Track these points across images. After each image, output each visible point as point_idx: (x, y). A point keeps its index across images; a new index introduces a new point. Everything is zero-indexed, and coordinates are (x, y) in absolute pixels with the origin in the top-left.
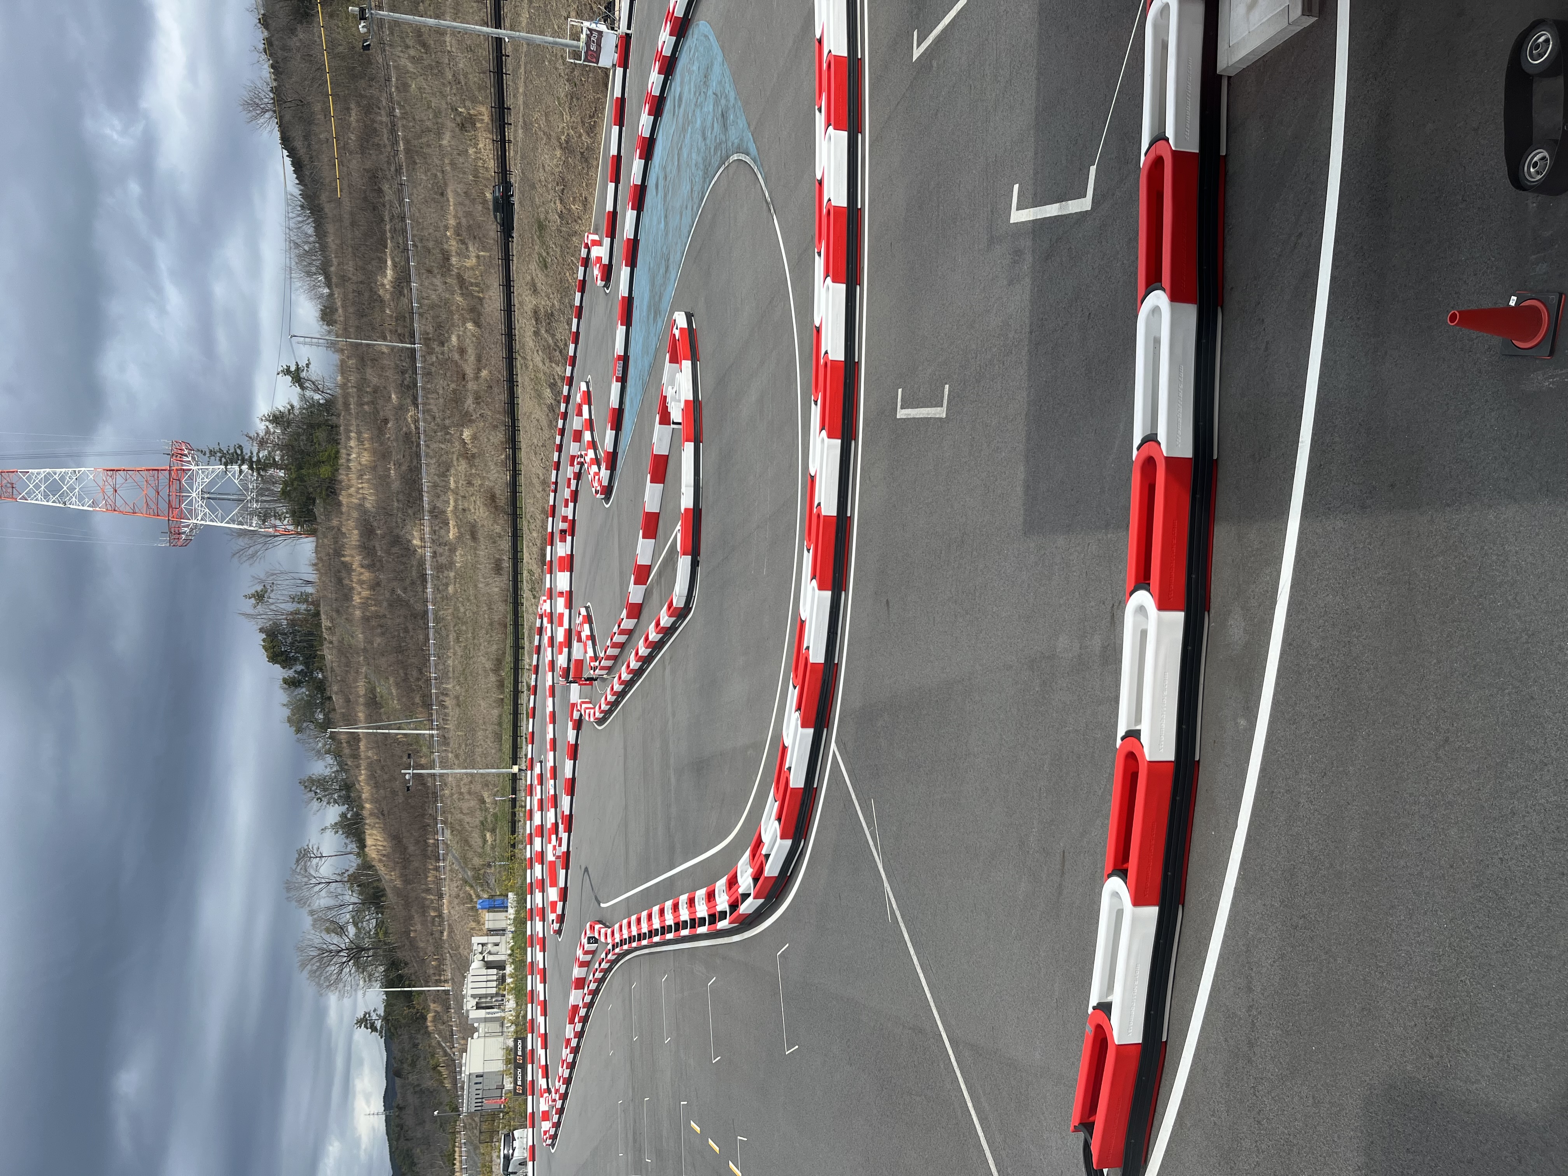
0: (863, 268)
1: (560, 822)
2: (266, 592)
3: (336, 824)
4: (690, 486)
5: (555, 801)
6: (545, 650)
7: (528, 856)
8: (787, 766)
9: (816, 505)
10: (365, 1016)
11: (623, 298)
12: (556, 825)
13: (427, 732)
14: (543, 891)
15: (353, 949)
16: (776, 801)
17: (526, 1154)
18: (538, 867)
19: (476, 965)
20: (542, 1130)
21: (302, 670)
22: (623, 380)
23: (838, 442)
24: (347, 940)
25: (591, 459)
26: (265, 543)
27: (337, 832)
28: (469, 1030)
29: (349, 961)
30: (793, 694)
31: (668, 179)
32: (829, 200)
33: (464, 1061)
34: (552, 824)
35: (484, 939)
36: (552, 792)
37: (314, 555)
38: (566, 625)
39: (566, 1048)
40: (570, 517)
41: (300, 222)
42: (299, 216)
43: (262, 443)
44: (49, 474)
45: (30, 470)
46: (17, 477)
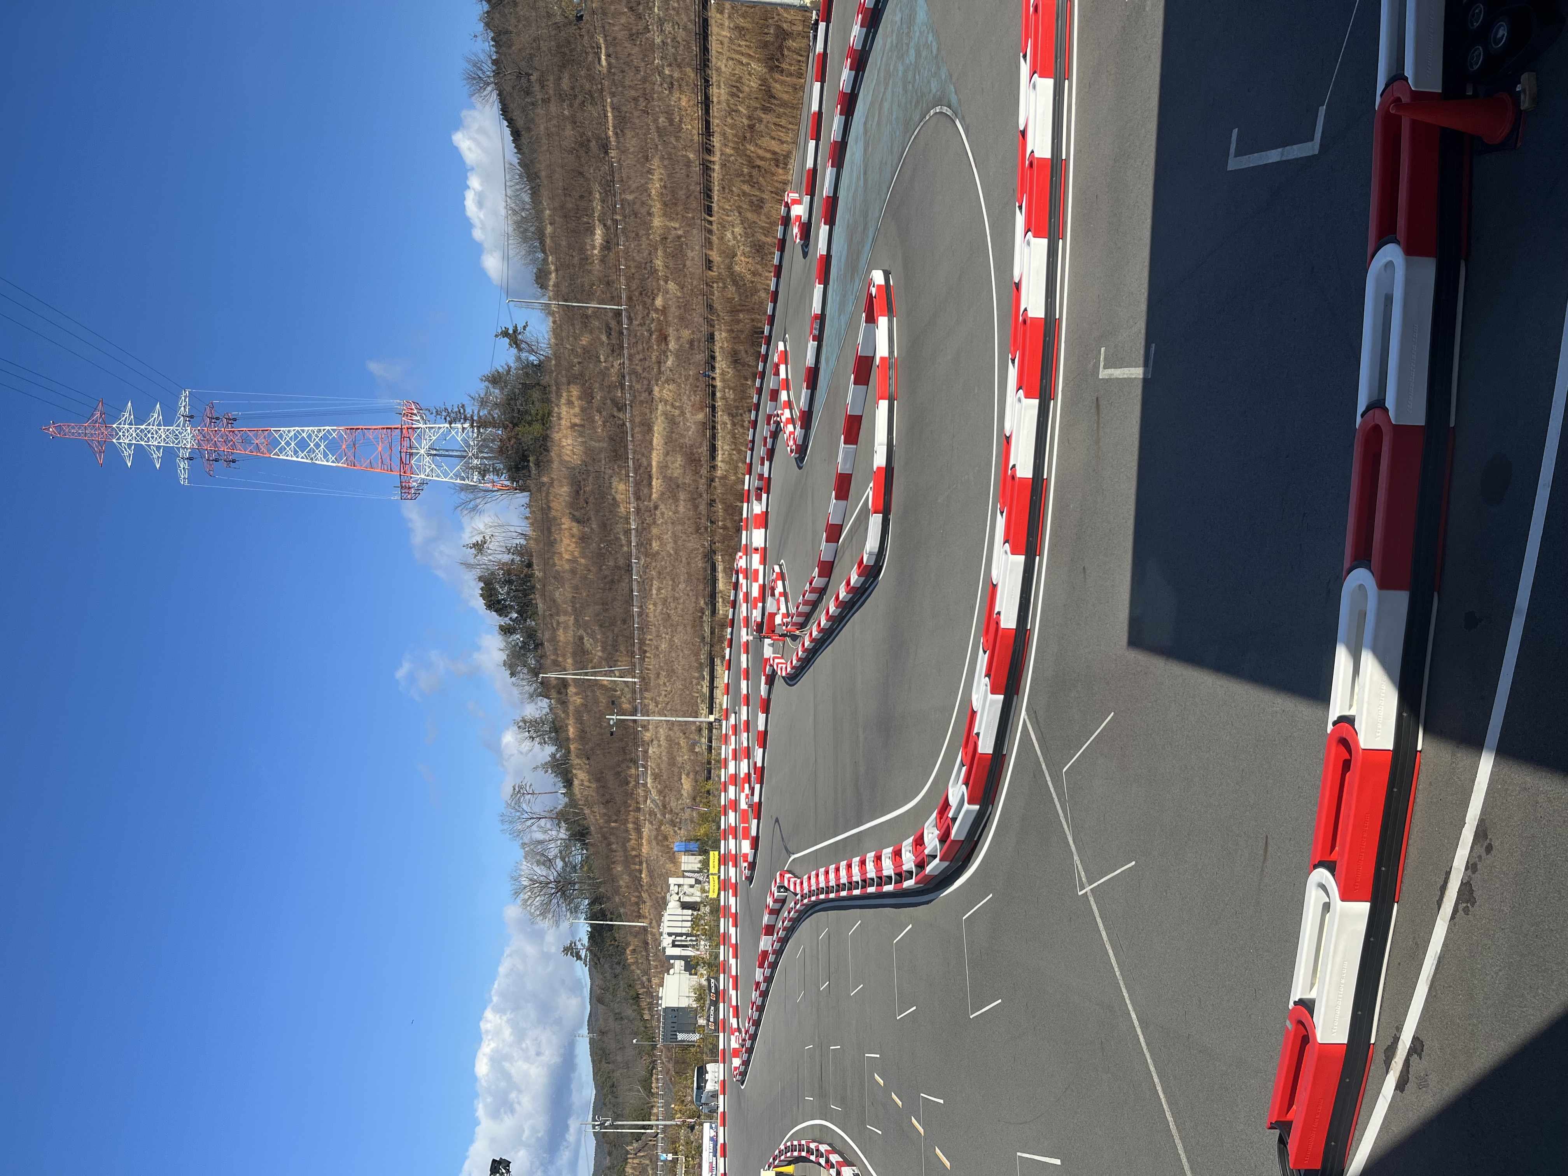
0: (1066, 222)
1: (752, 772)
2: (485, 543)
3: (546, 763)
4: (883, 445)
5: (748, 753)
6: (740, 605)
7: (723, 803)
8: (975, 731)
9: (1010, 466)
10: (571, 944)
11: (821, 256)
12: (749, 774)
13: (630, 680)
14: (736, 838)
15: (560, 882)
16: (964, 766)
17: (718, 1087)
18: (732, 815)
19: (673, 905)
20: (733, 1066)
21: (517, 617)
22: (819, 339)
23: (1036, 402)
24: (555, 873)
25: (787, 419)
26: (484, 497)
27: (547, 772)
28: (666, 965)
29: (557, 893)
30: (983, 659)
31: (869, 134)
32: (1032, 152)
33: (660, 995)
34: (745, 774)
35: (680, 881)
36: (745, 744)
37: (528, 509)
38: (761, 581)
39: (756, 991)
40: (766, 475)
41: (517, 190)
42: (517, 184)
43: (483, 403)
44: (298, 432)
45: (281, 429)
46: (271, 435)
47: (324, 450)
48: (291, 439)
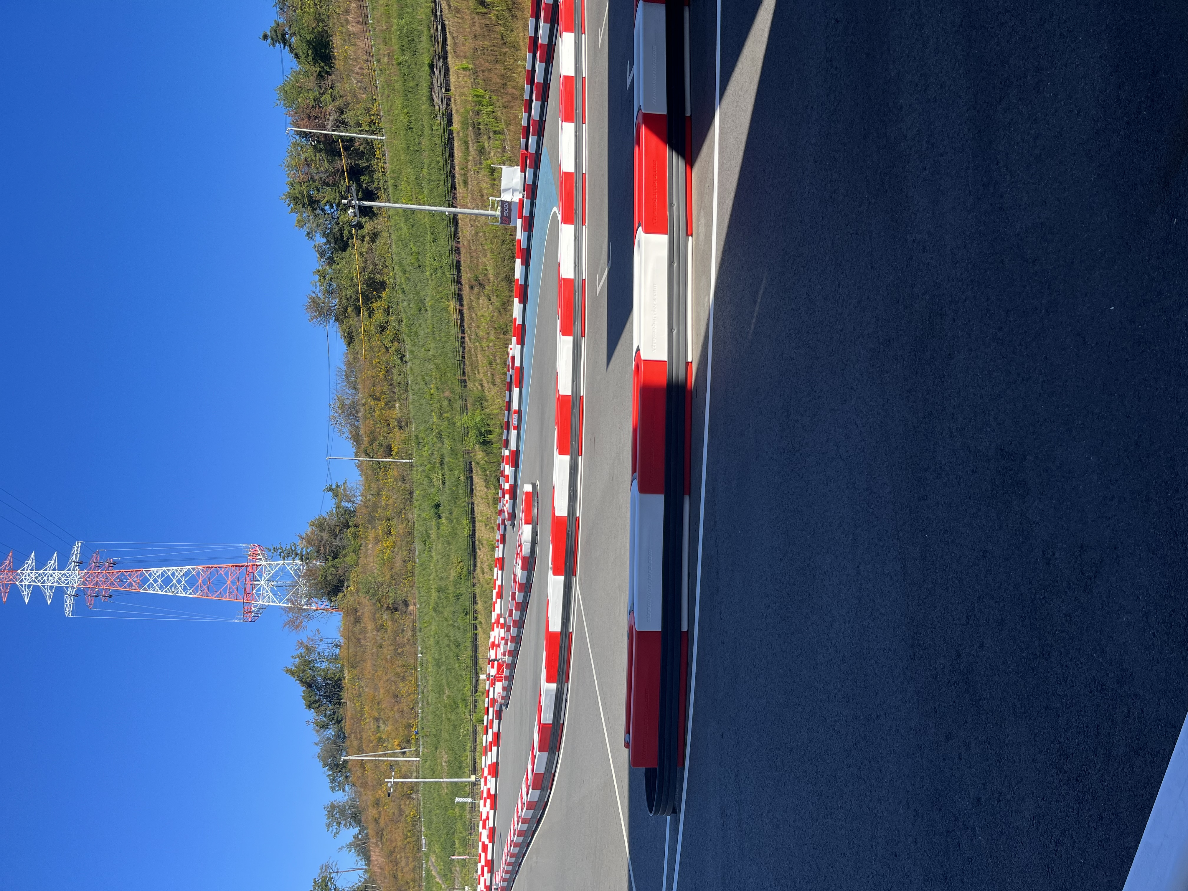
3: (351, 844)
13: (414, 759)
27: (351, 851)
37: (342, 624)
41: (344, 386)
42: (344, 382)
43: (310, 541)
44: (164, 571)
45: (151, 569)
46: (142, 574)
47: (185, 586)
48: (158, 577)
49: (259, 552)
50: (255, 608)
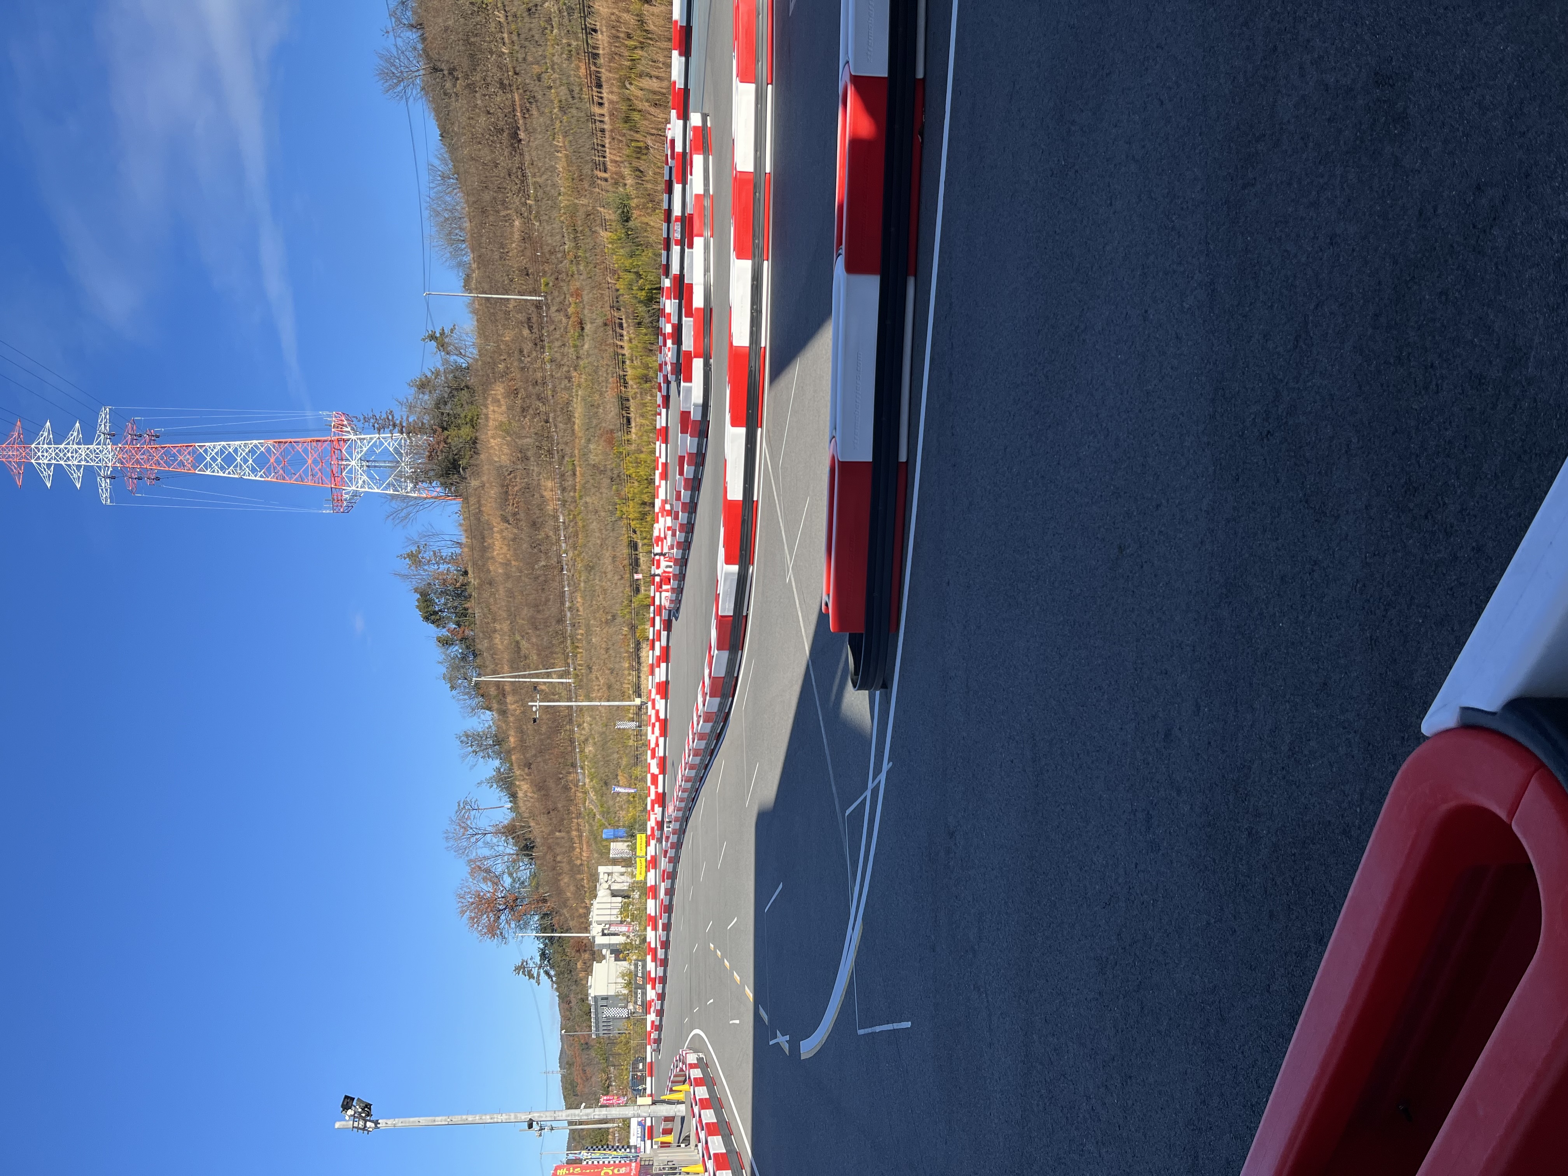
2: (420, 553)
3: (491, 778)
10: (519, 965)
13: (566, 681)
19: (602, 893)
21: (455, 628)
24: (503, 890)
27: (492, 786)
33: (589, 984)
35: (609, 869)
37: (462, 515)
43: (411, 407)
44: (224, 447)
45: (207, 444)
46: (195, 451)
47: (253, 466)
48: (217, 453)
49: (345, 423)
50: (347, 496)
